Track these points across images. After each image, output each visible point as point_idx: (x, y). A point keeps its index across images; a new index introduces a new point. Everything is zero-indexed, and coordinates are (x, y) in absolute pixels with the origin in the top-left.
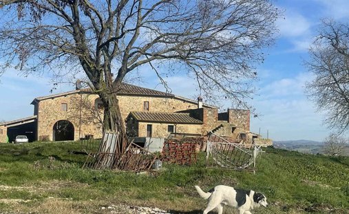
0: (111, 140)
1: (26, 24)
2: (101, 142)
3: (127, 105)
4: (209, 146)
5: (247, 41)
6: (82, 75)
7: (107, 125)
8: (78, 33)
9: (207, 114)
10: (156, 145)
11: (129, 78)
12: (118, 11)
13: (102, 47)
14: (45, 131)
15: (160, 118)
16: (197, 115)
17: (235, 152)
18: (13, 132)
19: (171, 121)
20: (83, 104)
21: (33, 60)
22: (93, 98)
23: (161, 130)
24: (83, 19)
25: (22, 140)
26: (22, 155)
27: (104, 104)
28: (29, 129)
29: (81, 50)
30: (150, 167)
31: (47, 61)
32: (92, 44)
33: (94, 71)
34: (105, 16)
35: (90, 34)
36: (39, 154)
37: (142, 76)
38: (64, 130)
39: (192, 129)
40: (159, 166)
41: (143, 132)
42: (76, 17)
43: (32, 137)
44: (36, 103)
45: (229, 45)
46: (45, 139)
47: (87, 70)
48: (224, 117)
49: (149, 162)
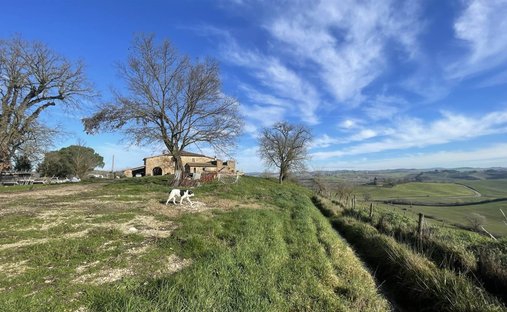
0: (178, 174)
1: (141, 126)
2: (174, 176)
3: (185, 160)
4: (219, 175)
5: (234, 134)
6: (165, 148)
7: (176, 168)
8: (164, 130)
9: (219, 163)
10: (197, 176)
11: (185, 149)
12: (181, 121)
13: (174, 136)
14: (149, 171)
15: (199, 165)
16: (214, 163)
17: (230, 178)
18: (135, 173)
19: (204, 166)
20: (166, 160)
21: (143, 142)
22: (170, 157)
23: (199, 170)
24: (166, 124)
25: (139, 176)
26: (139, 182)
27: (175, 160)
28: (142, 171)
29: (165, 137)
30: (195, 185)
31: (149, 142)
32: (170, 135)
33: (170, 146)
34: (175, 124)
35: (168, 131)
36: (146, 182)
37: (191, 148)
38: (158, 171)
39: (212, 169)
40: (199, 184)
41: (192, 171)
42: (162, 123)
43: (143, 175)
44: (145, 160)
45: (227, 136)
46: (149, 175)
47: (168, 145)
48: (225, 164)
49: (194, 183)
